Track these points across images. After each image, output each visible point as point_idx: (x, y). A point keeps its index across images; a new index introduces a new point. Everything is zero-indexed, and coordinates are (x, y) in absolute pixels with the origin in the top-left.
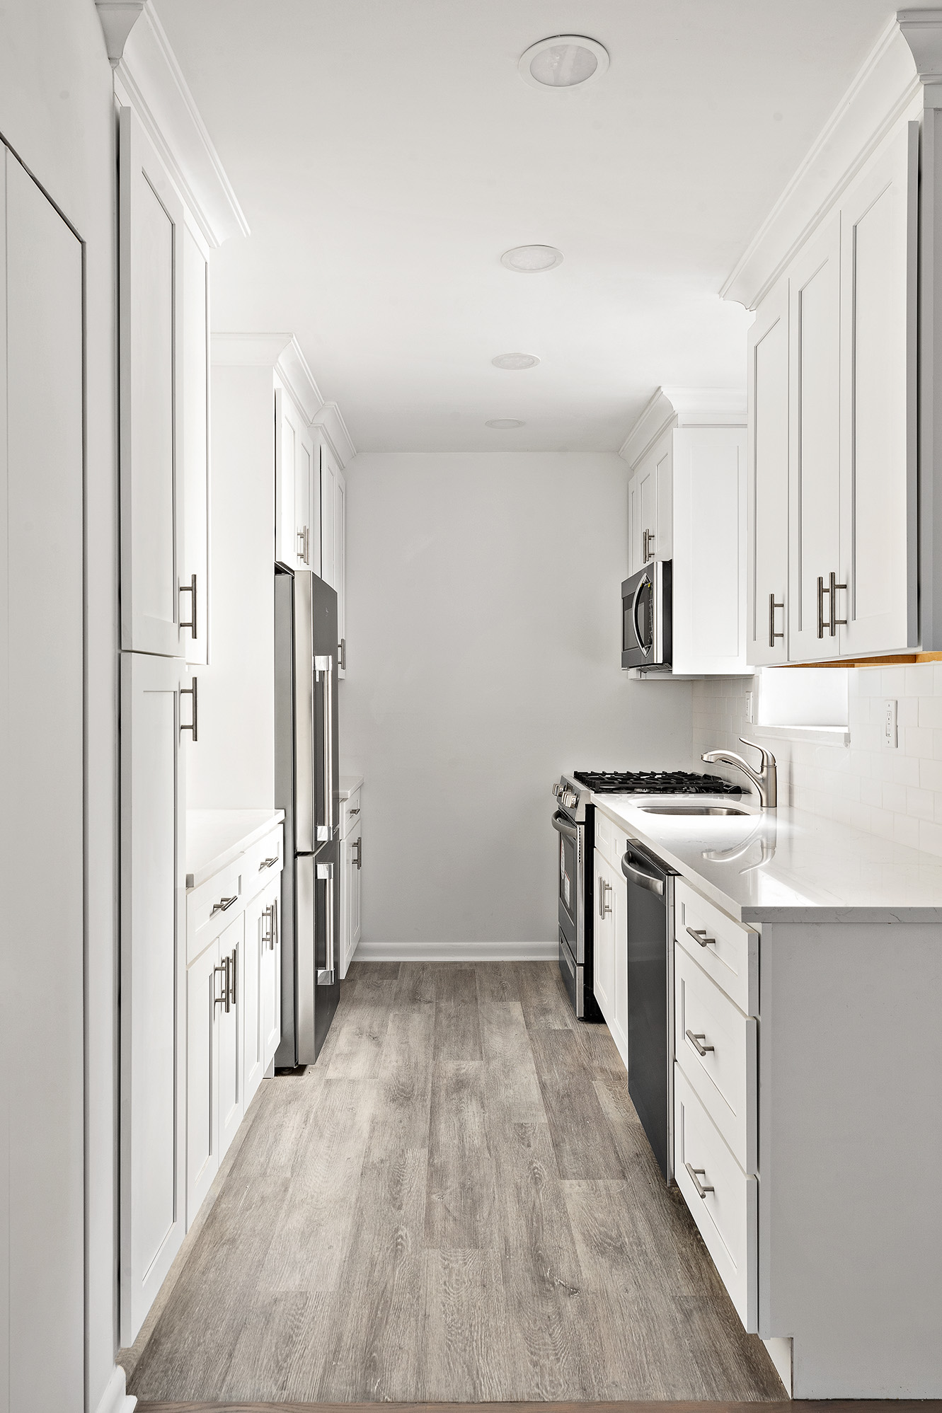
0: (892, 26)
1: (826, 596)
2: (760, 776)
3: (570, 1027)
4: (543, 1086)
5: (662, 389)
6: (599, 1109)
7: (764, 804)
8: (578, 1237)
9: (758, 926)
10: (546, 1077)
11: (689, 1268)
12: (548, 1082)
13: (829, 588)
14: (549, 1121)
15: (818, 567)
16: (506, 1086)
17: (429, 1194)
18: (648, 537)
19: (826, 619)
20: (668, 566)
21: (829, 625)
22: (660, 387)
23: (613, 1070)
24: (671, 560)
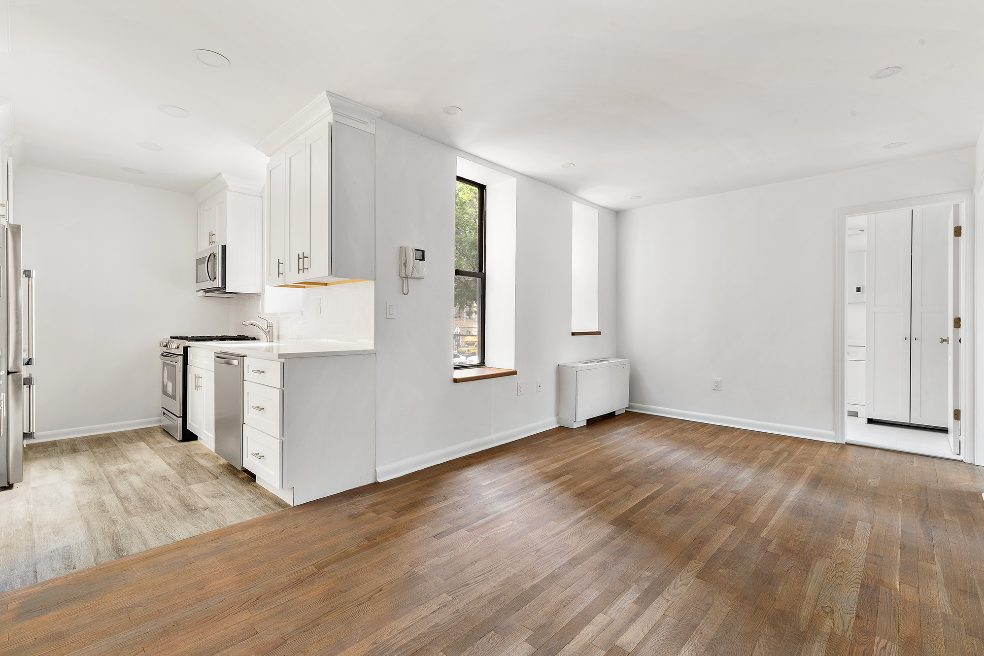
0: (324, 94)
1: (301, 261)
2: (267, 330)
3: (175, 445)
4: (169, 464)
5: (222, 174)
6: (200, 465)
7: (268, 341)
8: (202, 497)
9: (283, 360)
10: (169, 461)
11: (251, 492)
12: (171, 462)
13: (302, 258)
14: (176, 472)
15: (297, 250)
16: (149, 468)
17: (123, 505)
18: (211, 235)
19: (301, 267)
20: (224, 248)
21: (302, 269)
22: (220, 174)
23: (202, 453)
24: (225, 245)
